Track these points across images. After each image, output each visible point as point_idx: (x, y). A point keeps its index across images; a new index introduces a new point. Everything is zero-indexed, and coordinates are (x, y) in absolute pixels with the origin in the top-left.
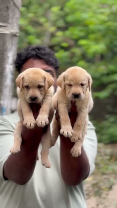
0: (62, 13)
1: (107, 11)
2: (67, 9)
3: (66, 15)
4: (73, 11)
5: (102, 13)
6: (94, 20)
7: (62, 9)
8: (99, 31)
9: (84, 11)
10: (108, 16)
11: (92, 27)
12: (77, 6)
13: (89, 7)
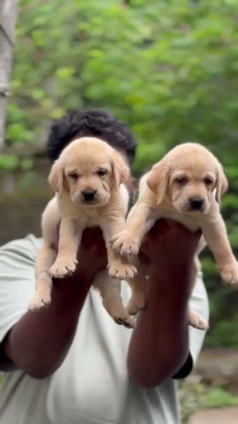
0: (77, 83)
1: (169, 77)
2: (87, 75)
3: (87, 85)
4: (101, 78)
5: (159, 82)
6: (142, 95)
7: (77, 75)
8: (154, 117)
9: (123, 78)
10: (172, 88)
11: (139, 108)
12: (108, 68)
13: (133, 70)
